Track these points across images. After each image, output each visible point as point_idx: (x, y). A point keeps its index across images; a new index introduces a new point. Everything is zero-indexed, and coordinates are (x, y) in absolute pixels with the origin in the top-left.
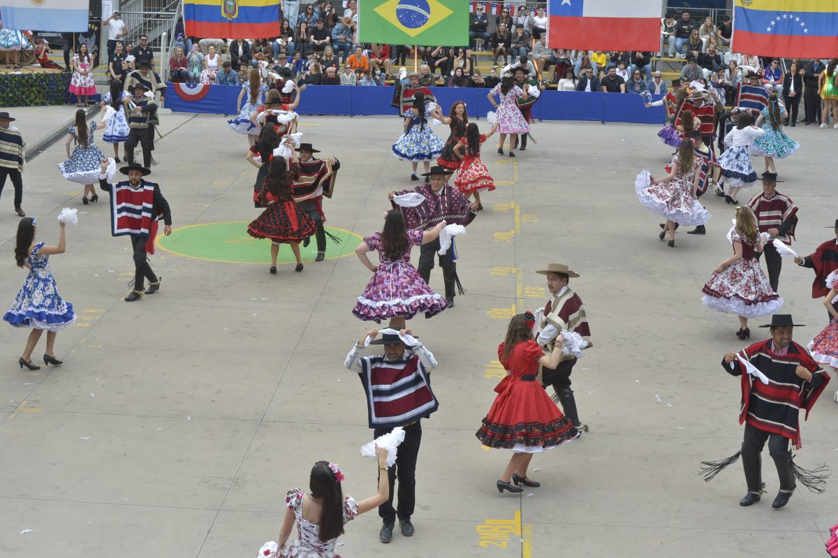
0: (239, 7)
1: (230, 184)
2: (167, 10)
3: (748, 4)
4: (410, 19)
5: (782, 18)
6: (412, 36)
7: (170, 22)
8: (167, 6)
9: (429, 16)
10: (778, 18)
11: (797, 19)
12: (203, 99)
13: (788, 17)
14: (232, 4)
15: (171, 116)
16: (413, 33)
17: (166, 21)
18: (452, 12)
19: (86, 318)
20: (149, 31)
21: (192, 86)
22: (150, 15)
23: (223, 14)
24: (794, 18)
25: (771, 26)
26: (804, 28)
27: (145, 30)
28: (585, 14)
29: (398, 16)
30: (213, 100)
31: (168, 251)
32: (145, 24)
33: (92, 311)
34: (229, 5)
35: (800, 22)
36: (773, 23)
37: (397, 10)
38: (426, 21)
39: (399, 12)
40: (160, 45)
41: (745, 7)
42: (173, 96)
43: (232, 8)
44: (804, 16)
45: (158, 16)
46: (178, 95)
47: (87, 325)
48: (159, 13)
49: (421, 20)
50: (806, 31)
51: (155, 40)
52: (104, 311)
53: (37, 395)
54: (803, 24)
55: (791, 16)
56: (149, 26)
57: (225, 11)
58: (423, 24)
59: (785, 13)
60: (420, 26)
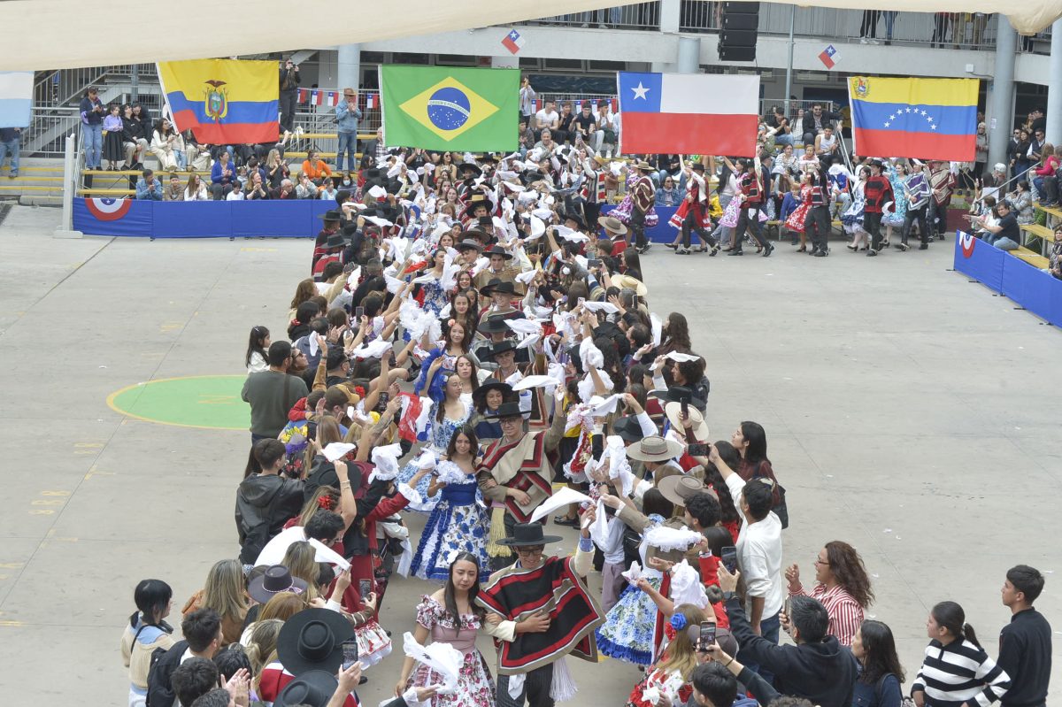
0: (228, 103)
1: (182, 327)
2: (66, 105)
3: (864, 96)
4: (445, 119)
5: (904, 111)
6: (447, 138)
7: (70, 120)
8: (67, 100)
9: (468, 114)
10: (900, 112)
11: (924, 113)
12: (122, 218)
13: (912, 111)
14: (219, 100)
15: (81, 241)
16: (448, 135)
17: (63, 119)
18: (497, 109)
19: (46, 503)
20: (44, 131)
21: (108, 202)
22: (43, 112)
23: (207, 112)
24: (920, 112)
25: (890, 121)
26: (931, 123)
27: (39, 130)
28: (663, 110)
29: (430, 114)
30: (138, 220)
31: (128, 414)
32: (39, 121)
33: (53, 494)
34: (216, 102)
35: (926, 116)
36: (892, 117)
37: (429, 106)
38: (466, 119)
39: (431, 109)
40: (64, 149)
41: (860, 99)
42: (84, 216)
43: (219, 105)
44: (932, 110)
45: (54, 112)
46: (91, 214)
47: (52, 512)
48: (56, 108)
49: (459, 119)
50: (934, 127)
51: (52, 143)
52: (68, 493)
53: (13, 604)
54: (930, 119)
55: (916, 111)
56: (44, 126)
57: (210, 109)
58: (462, 124)
59: (908, 106)
60: (457, 127)
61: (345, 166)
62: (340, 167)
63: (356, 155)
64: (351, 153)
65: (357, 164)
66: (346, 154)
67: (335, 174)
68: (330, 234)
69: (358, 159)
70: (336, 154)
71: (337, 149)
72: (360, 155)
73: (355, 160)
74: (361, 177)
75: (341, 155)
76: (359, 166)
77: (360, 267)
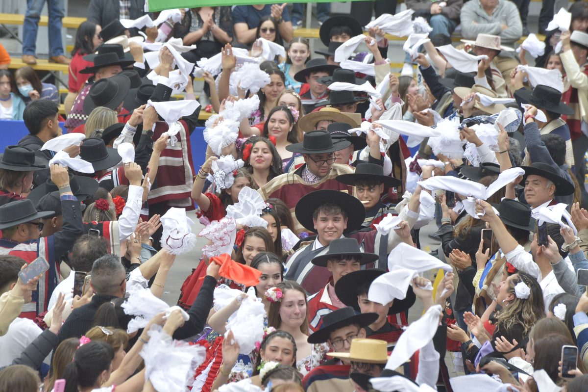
61: (42, 43)
62: (30, 47)
63: (67, 20)
64: (55, 16)
65: (68, 39)
66: (44, 18)
67: (16, 62)
68: (12, 200)
69: (70, 29)
70: (21, 18)
71: (23, 6)
72: (76, 21)
73: (63, 31)
74: (75, 71)
75: (32, 20)
76: (72, 47)
77: (73, 273)
